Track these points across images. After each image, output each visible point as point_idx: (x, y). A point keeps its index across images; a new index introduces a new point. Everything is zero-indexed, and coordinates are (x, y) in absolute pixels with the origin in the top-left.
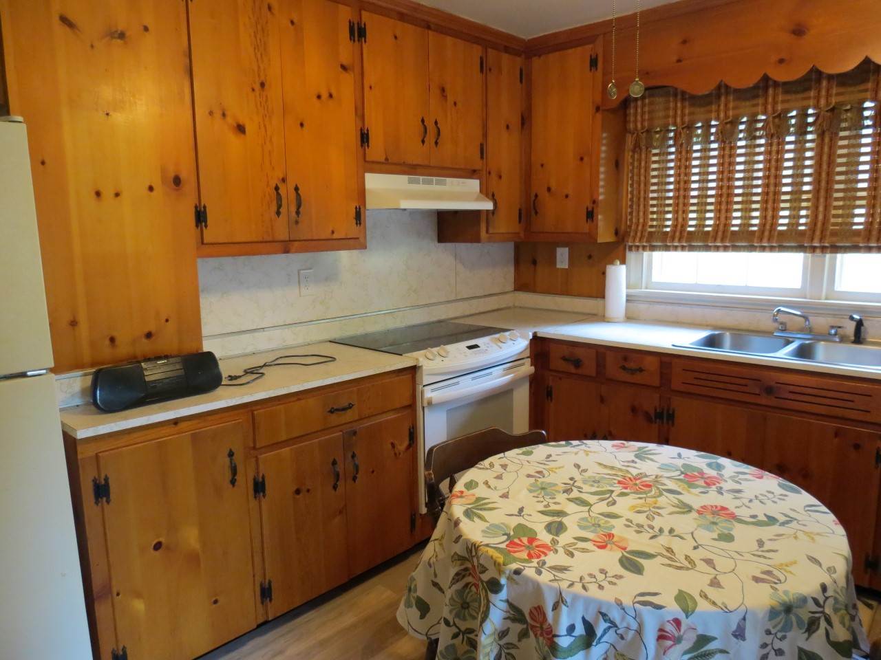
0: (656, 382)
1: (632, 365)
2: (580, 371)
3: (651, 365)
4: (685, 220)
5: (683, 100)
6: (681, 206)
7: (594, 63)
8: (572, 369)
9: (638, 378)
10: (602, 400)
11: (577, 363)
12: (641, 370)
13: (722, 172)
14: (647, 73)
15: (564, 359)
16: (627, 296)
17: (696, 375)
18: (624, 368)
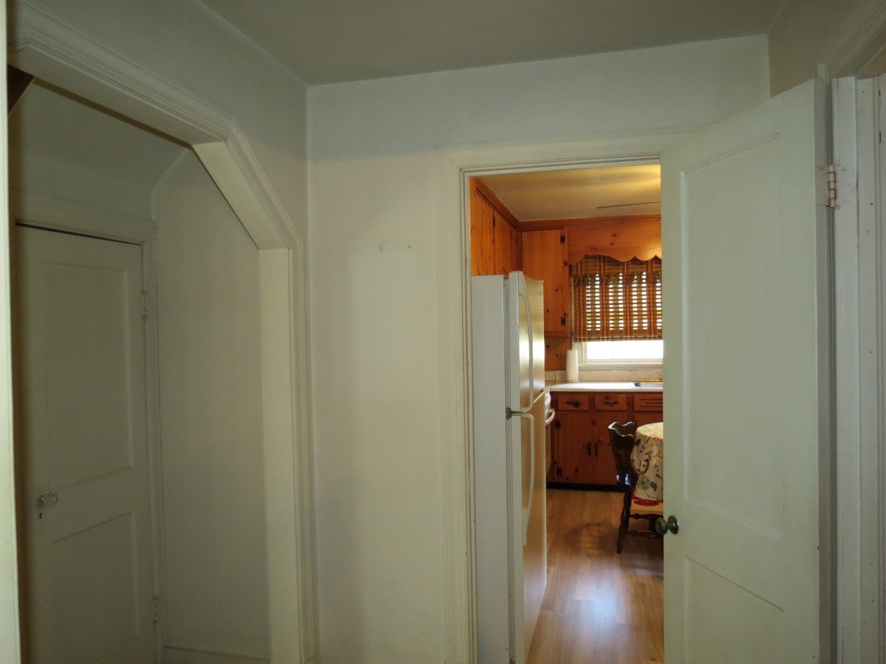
0: (625, 407)
1: (612, 401)
2: (579, 409)
3: (622, 399)
4: (608, 324)
5: (604, 261)
6: (605, 317)
7: (563, 239)
8: (574, 409)
9: (615, 408)
10: (594, 423)
11: (577, 404)
12: (616, 403)
13: (626, 300)
14: (595, 248)
15: (568, 403)
16: (579, 368)
17: (648, 401)
18: (606, 403)
